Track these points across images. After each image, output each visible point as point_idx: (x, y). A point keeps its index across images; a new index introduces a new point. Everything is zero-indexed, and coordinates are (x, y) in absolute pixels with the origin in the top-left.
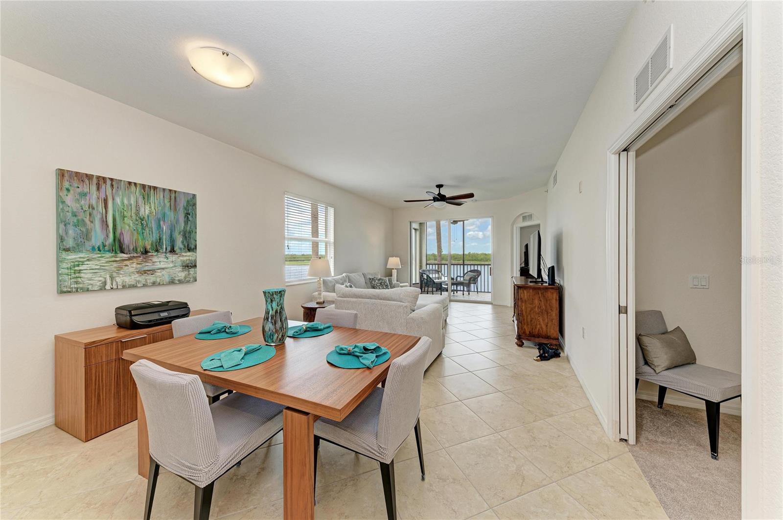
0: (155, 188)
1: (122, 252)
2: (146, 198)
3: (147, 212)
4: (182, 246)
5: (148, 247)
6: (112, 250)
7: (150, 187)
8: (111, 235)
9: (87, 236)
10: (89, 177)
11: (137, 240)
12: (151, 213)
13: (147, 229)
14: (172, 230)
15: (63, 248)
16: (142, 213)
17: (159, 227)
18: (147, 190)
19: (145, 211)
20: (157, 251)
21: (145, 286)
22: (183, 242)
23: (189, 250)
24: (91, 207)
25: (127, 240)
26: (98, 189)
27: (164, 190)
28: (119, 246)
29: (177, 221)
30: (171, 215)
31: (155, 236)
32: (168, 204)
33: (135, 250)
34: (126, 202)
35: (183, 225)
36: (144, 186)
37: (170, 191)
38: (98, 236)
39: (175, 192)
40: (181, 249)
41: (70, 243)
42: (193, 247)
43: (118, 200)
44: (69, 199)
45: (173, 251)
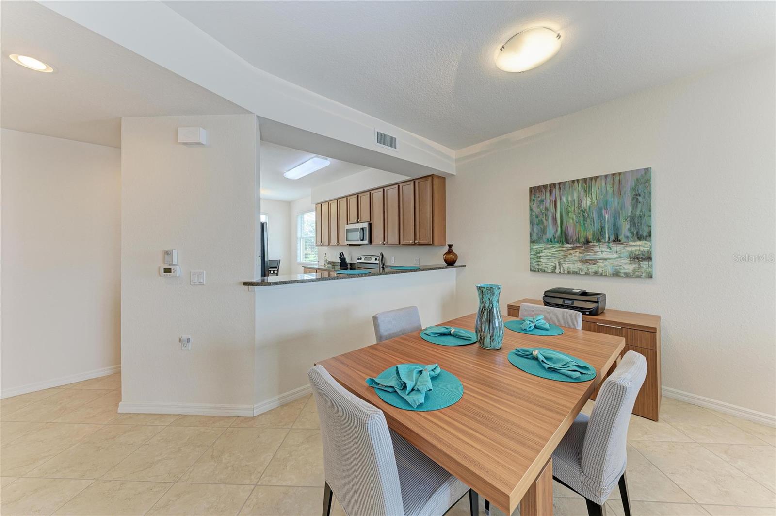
0: (596, 178)
1: (567, 243)
2: (587, 191)
3: (588, 203)
4: (629, 235)
5: (590, 237)
6: (560, 241)
7: (591, 179)
8: (559, 229)
9: (543, 231)
10: (545, 187)
11: (580, 232)
12: (592, 204)
13: (589, 220)
14: (616, 216)
15: (532, 242)
16: (584, 205)
17: (601, 216)
18: (587, 183)
19: (587, 202)
20: (599, 240)
21: (586, 274)
22: (630, 230)
23: (640, 238)
24: (546, 209)
25: (571, 231)
26: (551, 194)
27: (606, 176)
28: (565, 238)
29: (623, 207)
30: (614, 202)
31: (597, 226)
32: (610, 190)
33: (578, 240)
34: (570, 199)
35: (630, 209)
36: (585, 180)
37: (613, 175)
38: (551, 231)
39: (620, 174)
40: (627, 238)
41: (535, 237)
42: (645, 234)
43: (564, 199)
44: (534, 207)
45: (617, 240)
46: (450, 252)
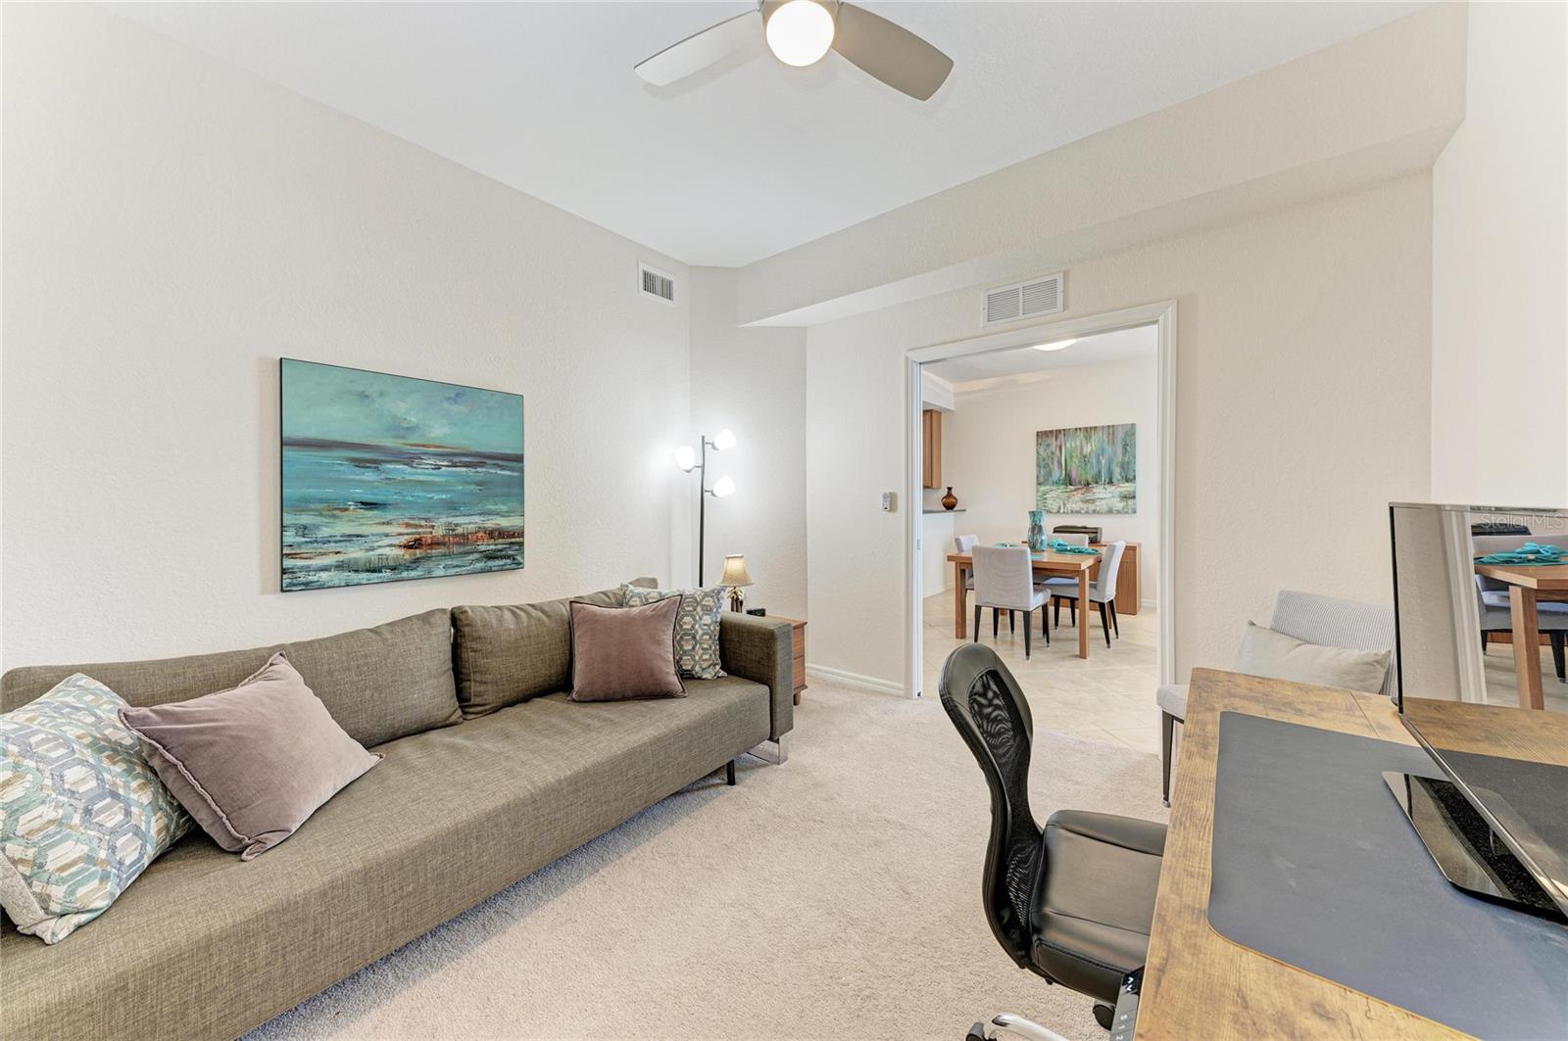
0: (1095, 428)
1: (1071, 484)
2: (1088, 438)
3: (1089, 450)
4: (1119, 477)
5: (1090, 480)
6: (1065, 484)
7: (1091, 428)
8: (1064, 472)
9: (1049, 474)
10: (1051, 432)
11: (1081, 475)
12: (1092, 449)
13: (1089, 465)
14: (1110, 462)
15: (1039, 484)
16: (1084, 451)
17: (1099, 462)
18: (1088, 431)
19: (1087, 449)
20: (1097, 483)
21: (1087, 512)
22: (1120, 474)
23: (1127, 481)
24: (1053, 453)
25: (1074, 475)
26: (1056, 439)
27: (1103, 427)
28: (1069, 480)
29: (1115, 454)
30: (1109, 449)
31: (1095, 470)
32: (1106, 439)
33: (1080, 482)
34: (1073, 444)
35: (1121, 456)
36: (1086, 429)
37: (1109, 426)
38: (1056, 474)
39: (1113, 426)
40: (1118, 480)
41: (1042, 480)
42: (1132, 477)
43: (1068, 445)
44: (1041, 450)
45: (1111, 482)
46: (949, 495)
